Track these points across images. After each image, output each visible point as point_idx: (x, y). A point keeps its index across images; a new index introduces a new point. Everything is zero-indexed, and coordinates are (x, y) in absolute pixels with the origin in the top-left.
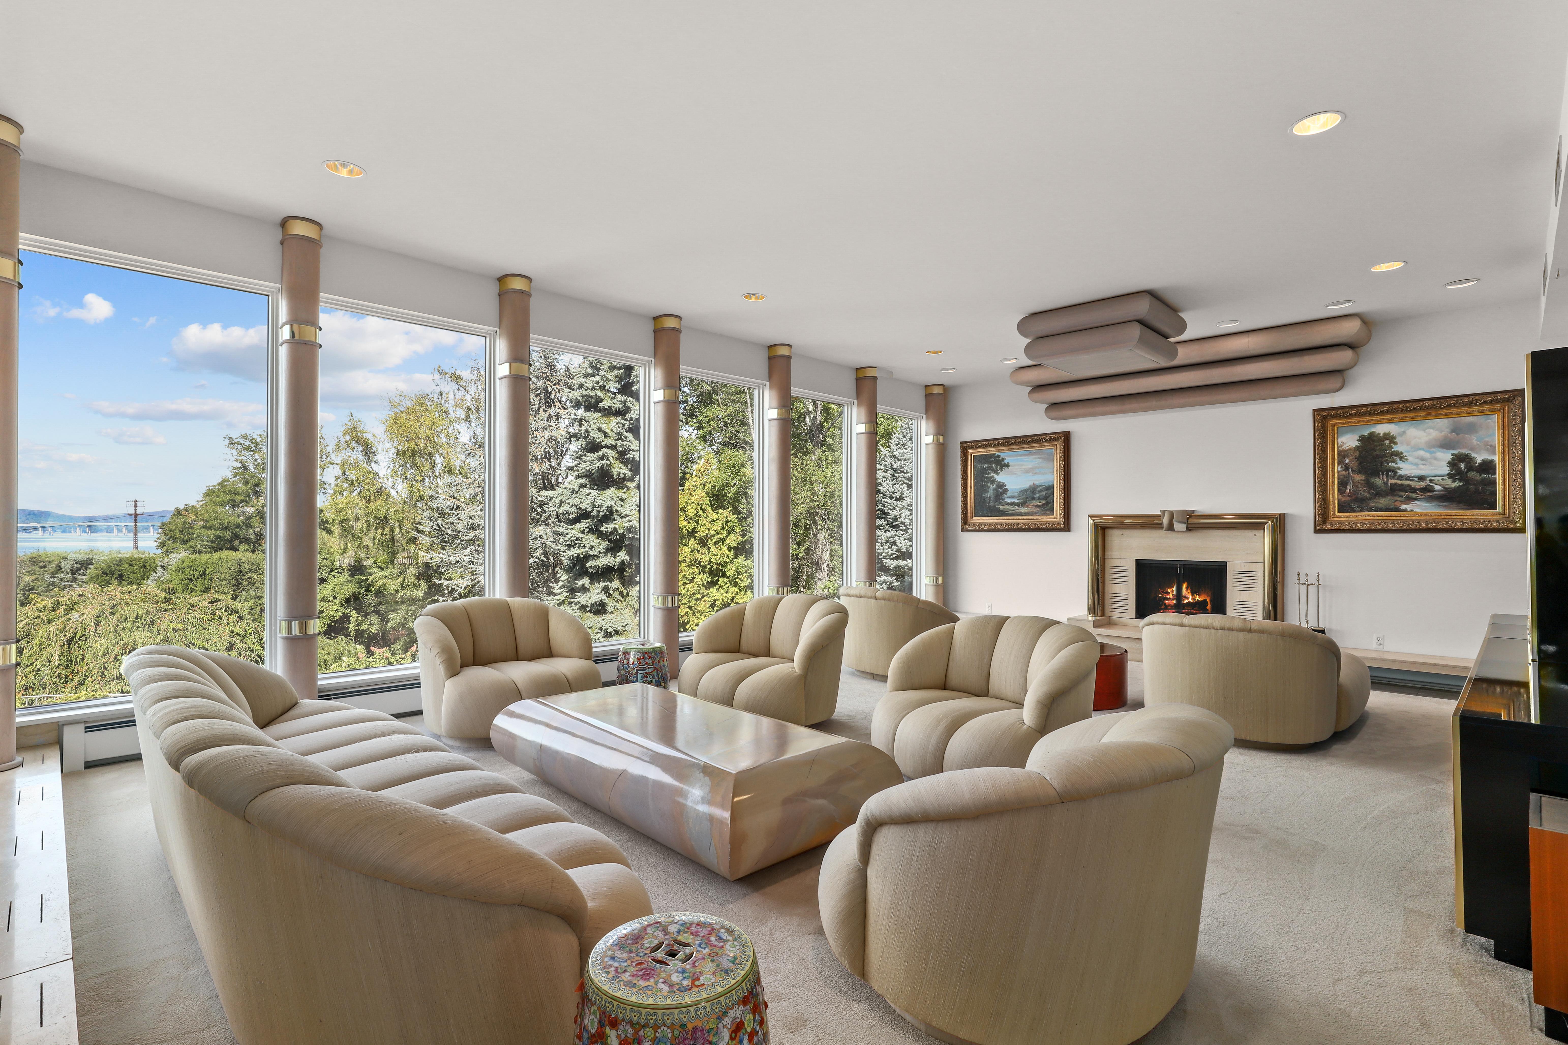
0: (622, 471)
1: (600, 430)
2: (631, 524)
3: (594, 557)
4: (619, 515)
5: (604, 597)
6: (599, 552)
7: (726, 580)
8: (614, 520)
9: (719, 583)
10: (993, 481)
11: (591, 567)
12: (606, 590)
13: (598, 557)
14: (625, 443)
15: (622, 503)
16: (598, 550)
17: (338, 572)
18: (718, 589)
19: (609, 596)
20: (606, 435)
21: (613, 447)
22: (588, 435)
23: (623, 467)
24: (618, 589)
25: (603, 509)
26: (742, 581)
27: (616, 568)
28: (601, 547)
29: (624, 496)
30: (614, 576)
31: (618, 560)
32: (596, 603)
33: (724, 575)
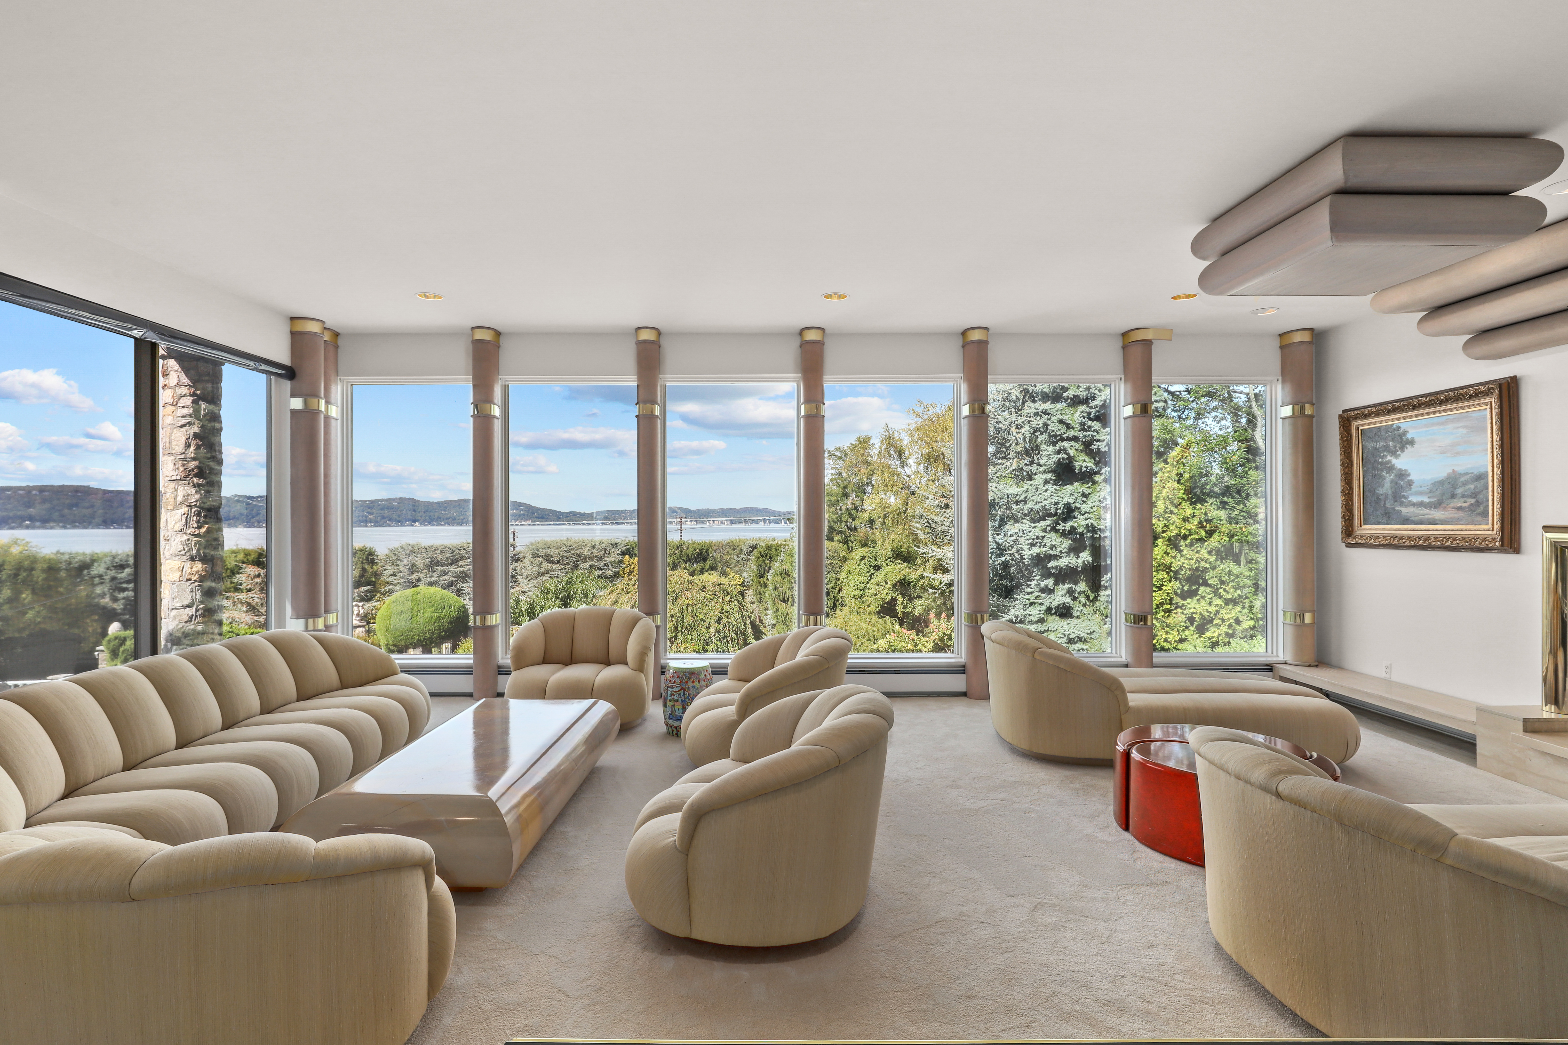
0: (1084, 464)
1: (1061, 422)
2: (1087, 522)
3: (1056, 557)
4: (1080, 512)
5: (1068, 600)
6: (1061, 552)
7: (1208, 590)
8: (1075, 518)
9: (1200, 593)
10: (1390, 468)
11: (1053, 568)
12: (1070, 592)
13: (1061, 558)
14: (1088, 433)
15: (1085, 499)
16: (1059, 549)
18: (1198, 600)
19: (1075, 599)
20: (1069, 427)
21: (1075, 439)
22: (1047, 429)
23: (1087, 459)
24: (1084, 592)
25: (1060, 506)
26: (1228, 592)
27: (1080, 569)
28: (1063, 546)
29: (1087, 491)
30: (1080, 578)
31: (1080, 561)
32: (1059, 605)
33: (1206, 584)
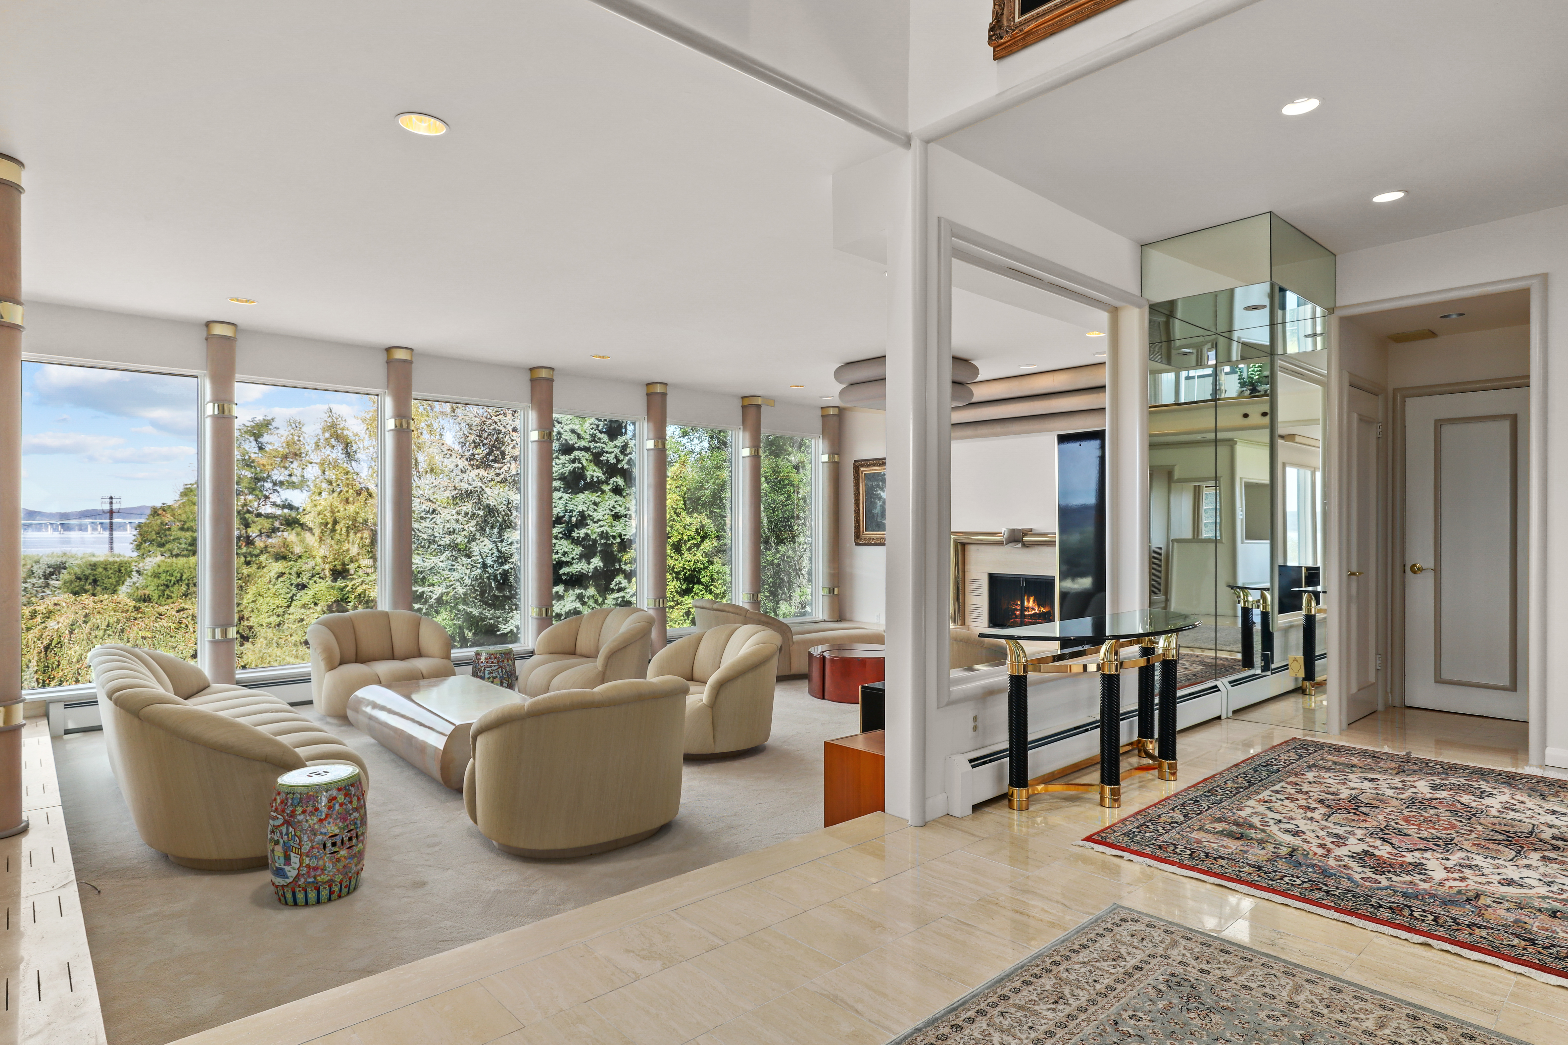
0: (595, 474)
1: (573, 431)
2: (602, 529)
3: (568, 564)
4: (592, 520)
5: (578, 605)
6: (573, 558)
7: (701, 587)
8: (587, 525)
9: (694, 590)
10: (880, 498)
11: (564, 574)
12: (580, 597)
13: (572, 564)
14: (598, 445)
15: (595, 507)
16: (571, 556)
17: (320, 578)
18: (693, 597)
19: (584, 603)
20: (579, 437)
21: (586, 449)
22: (560, 437)
23: (597, 469)
24: (593, 596)
25: (574, 513)
26: (717, 588)
27: (590, 574)
28: (574, 553)
29: (598, 500)
30: (589, 582)
31: (592, 566)
32: (570, 611)
33: (699, 582)
